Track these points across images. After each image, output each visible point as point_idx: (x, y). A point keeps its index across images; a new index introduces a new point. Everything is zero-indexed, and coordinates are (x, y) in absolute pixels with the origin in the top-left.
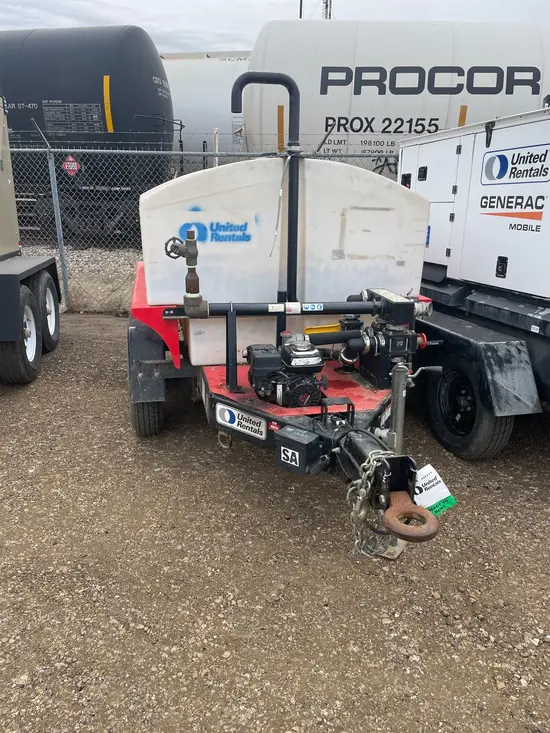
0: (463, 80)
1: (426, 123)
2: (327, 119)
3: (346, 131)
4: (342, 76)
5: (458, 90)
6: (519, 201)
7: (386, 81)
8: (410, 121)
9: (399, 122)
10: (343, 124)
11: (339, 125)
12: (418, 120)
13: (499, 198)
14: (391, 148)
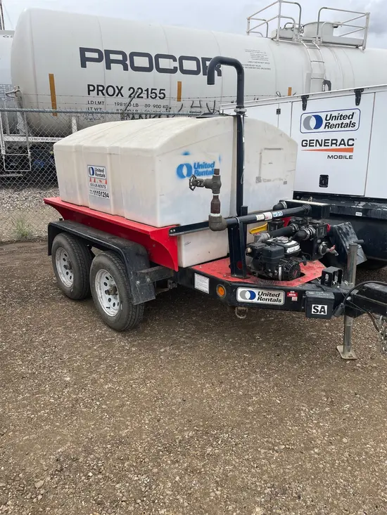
0: (177, 64)
1: (157, 92)
2: (89, 86)
3: (104, 95)
4: (96, 55)
5: (174, 71)
6: (335, 142)
7: (127, 61)
8: (147, 90)
9: (140, 91)
10: (101, 90)
11: (98, 90)
12: (152, 89)
13: (317, 141)
14: (136, 108)
